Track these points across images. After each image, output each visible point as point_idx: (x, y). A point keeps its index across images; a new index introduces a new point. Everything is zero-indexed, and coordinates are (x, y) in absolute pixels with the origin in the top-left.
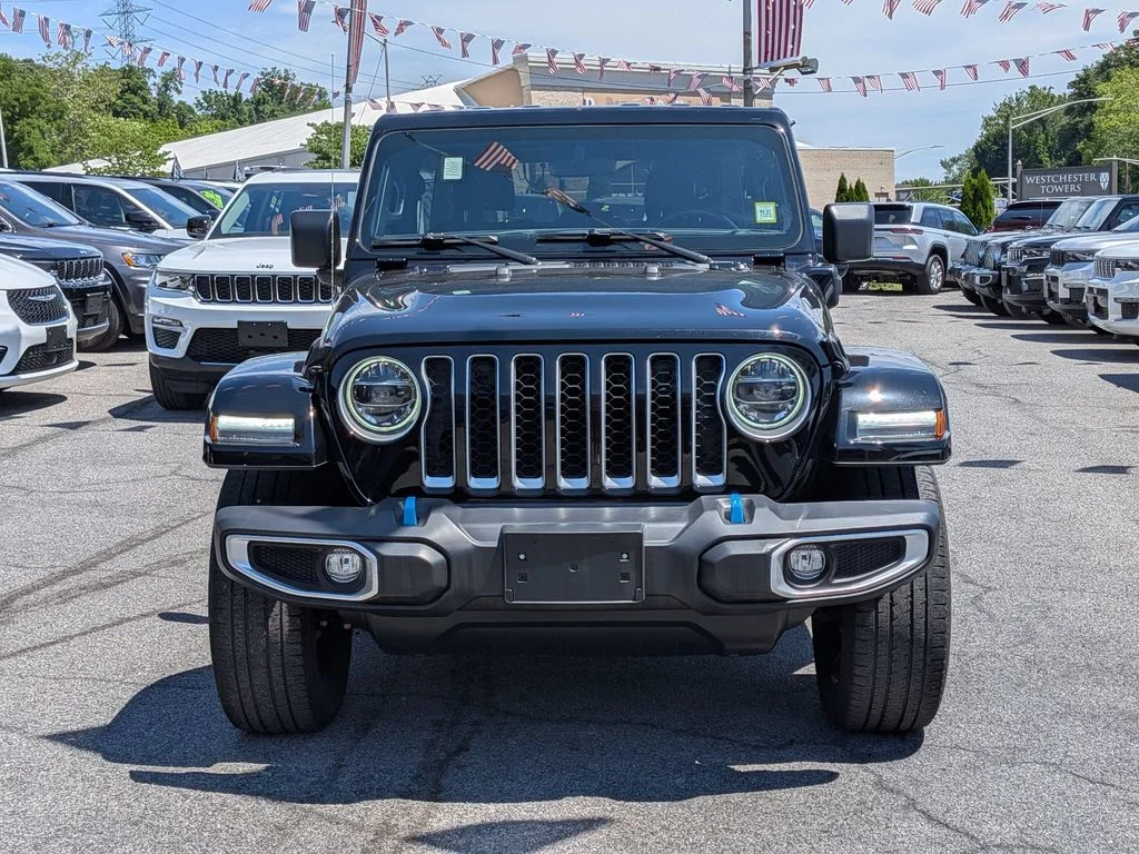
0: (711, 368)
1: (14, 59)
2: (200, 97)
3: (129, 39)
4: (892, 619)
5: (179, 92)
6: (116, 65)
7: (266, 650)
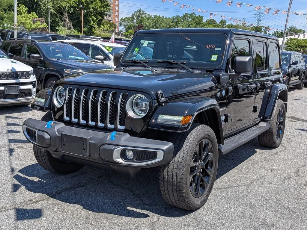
0: (125, 97)
3: (259, 20)
4: (167, 176)
6: (256, 26)
7: (40, 153)
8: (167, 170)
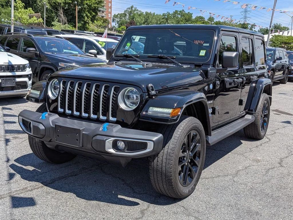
0: (117, 90)
1: (221, 22)
2: (259, 29)
3: (245, 18)
5: (255, 28)
6: (242, 23)
7: (35, 143)
8: (157, 160)
